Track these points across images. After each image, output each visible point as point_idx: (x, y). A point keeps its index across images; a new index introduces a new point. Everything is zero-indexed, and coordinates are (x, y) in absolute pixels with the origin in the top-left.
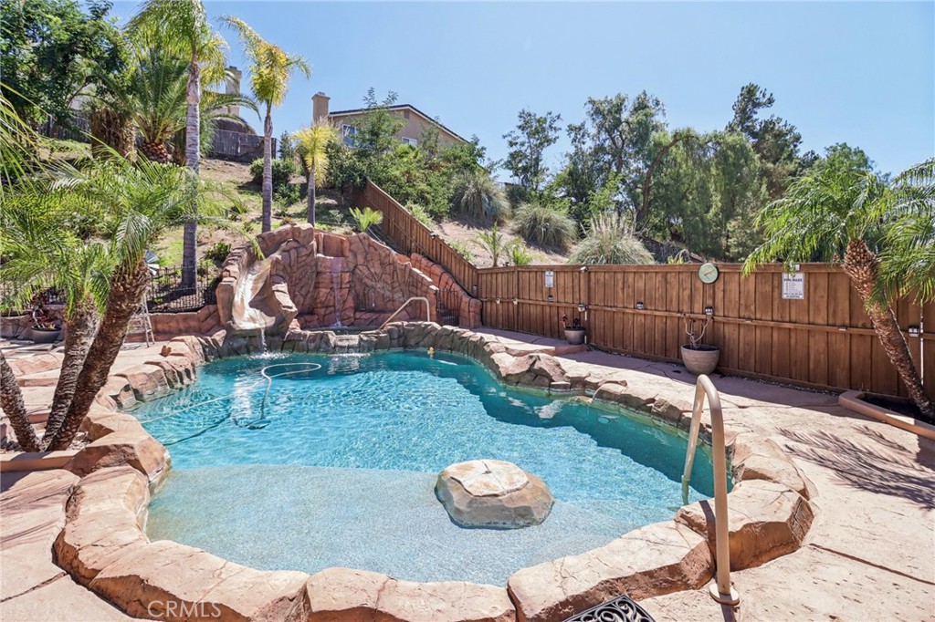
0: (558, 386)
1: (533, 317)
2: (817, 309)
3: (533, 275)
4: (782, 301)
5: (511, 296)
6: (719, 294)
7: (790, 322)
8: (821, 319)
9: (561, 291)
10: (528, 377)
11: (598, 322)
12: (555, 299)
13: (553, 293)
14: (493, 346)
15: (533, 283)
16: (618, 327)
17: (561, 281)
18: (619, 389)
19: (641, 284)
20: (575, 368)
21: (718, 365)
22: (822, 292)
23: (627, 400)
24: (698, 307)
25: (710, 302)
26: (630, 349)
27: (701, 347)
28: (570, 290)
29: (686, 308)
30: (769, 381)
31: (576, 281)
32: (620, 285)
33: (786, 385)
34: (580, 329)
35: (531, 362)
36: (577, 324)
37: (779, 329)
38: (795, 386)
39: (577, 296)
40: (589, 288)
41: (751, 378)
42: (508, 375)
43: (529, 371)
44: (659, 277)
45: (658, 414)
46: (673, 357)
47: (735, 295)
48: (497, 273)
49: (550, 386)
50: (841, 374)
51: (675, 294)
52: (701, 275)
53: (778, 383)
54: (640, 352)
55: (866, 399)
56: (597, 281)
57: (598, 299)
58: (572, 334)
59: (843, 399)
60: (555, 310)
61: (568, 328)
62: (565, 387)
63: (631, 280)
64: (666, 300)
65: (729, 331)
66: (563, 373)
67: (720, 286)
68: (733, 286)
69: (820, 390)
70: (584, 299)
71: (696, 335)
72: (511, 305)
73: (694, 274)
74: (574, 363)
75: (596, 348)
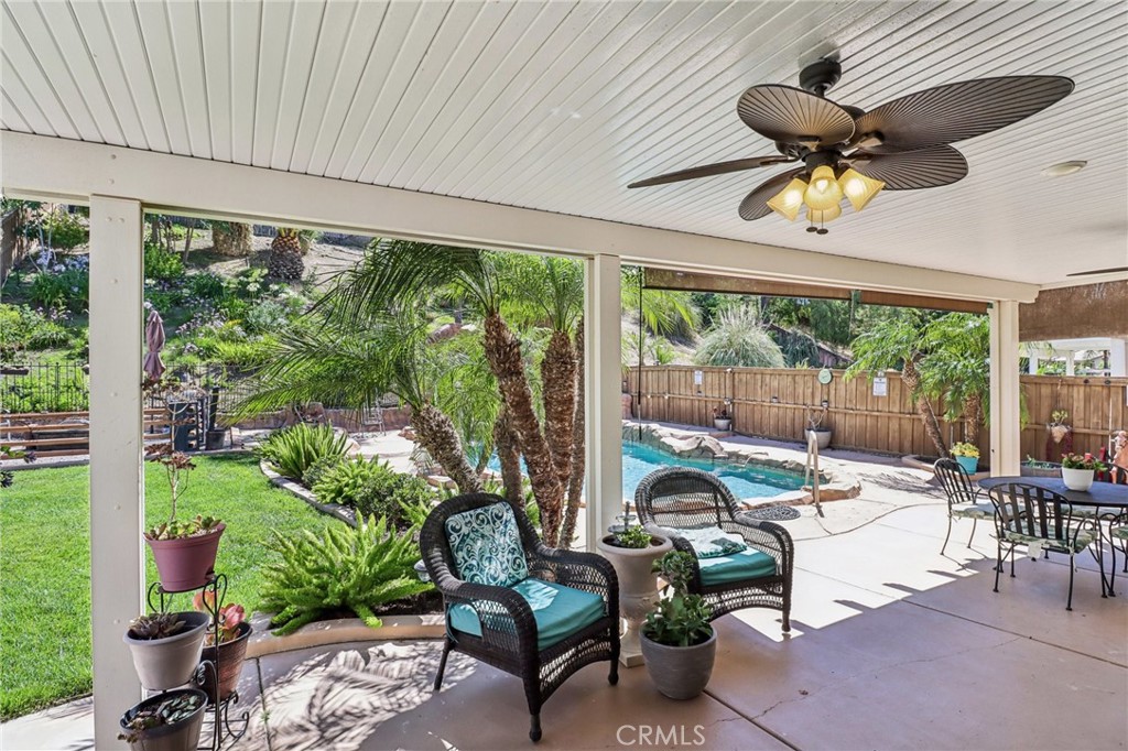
0: (720, 458)
1: (683, 409)
2: (894, 402)
3: (682, 374)
4: (873, 397)
5: (661, 391)
6: (833, 392)
7: (878, 411)
8: (896, 410)
9: (709, 387)
10: (697, 452)
11: (741, 414)
12: (703, 394)
13: (702, 389)
14: (660, 432)
15: (683, 380)
16: (757, 416)
17: (709, 379)
18: (763, 457)
19: (775, 384)
20: (729, 447)
21: (831, 442)
22: (897, 391)
23: (769, 463)
24: (817, 402)
25: (826, 398)
26: (767, 433)
27: (818, 430)
28: (717, 386)
29: (809, 402)
30: (864, 452)
31: (722, 380)
32: (759, 384)
33: (874, 453)
34: (727, 418)
35: (698, 441)
36: (724, 415)
37: (871, 416)
38: (879, 454)
39: (723, 392)
40: (734, 386)
41: (852, 450)
42: (681, 452)
43: (697, 448)
44: (790, 379)
45: (790, 469)
46: (799, 438)
47: (843, 393)
48: (647, 371)
49: (714, 458)
50: (907, 444)
51: (801, 392)
52: (820, 378)
53: (869, 452)
54: (775, 435)
55: (920, 459)
56: (741, 380)
57: (741, 395)
58: (721, 423)
59: (904, 459)
60: (703, 404)
61: (718, 418)
62: (724, 458)
63: (768, 380)
64: (795, 396)
65: (839, 418)
66: (722, 449)
67: (833, 386)
68: (842, 387)
69: (894, 456)
70: (729, 395)
71: (816, 421)
72: (661, 401)
73: (815, 376)
74: (726, 443)
75: (740, 434)
